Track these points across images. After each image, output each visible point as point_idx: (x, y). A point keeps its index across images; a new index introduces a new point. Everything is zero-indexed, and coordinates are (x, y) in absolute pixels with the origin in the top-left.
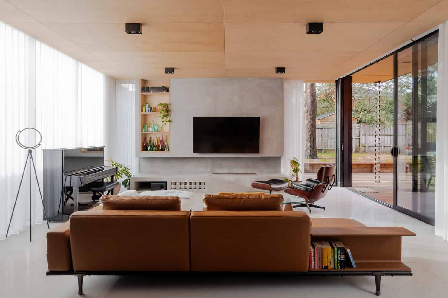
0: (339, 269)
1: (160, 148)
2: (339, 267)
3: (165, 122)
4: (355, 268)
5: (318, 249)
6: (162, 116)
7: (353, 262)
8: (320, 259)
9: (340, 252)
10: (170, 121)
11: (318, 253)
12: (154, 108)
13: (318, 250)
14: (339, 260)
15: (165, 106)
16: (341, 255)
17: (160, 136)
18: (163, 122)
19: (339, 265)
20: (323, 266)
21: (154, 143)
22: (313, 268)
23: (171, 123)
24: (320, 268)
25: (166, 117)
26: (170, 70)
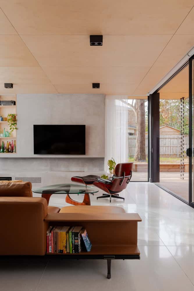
0: (74, 253)
1: (10, 150)
2: (74, 251)
3: (12, 129)
4: (89, 252)
5: (54, 233)
6: (10, 125)
7: (87, 246)
8: (56, 244)
9: (74, 237)
10: (16, 128)
11: (54, 237)
12: (5, 118)
13: (54, 235)
14: (74, 244)
15: (12, 116)
16: (75, 239)
17: (10, 141)
18: (11, 129)
19: (73, 249)
20: (59, 250)
21: (6, 146)
22: (50, 252)
23: (18, 130)
24: (56, 251)
25: (13, 125)
26: (9, 86)
